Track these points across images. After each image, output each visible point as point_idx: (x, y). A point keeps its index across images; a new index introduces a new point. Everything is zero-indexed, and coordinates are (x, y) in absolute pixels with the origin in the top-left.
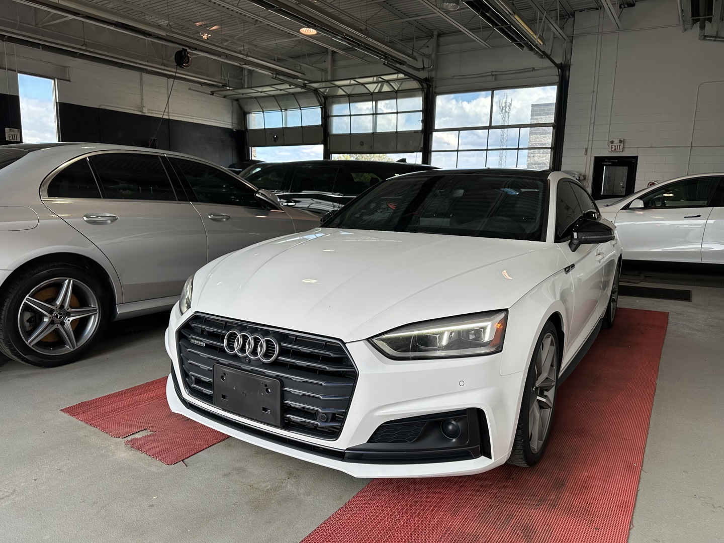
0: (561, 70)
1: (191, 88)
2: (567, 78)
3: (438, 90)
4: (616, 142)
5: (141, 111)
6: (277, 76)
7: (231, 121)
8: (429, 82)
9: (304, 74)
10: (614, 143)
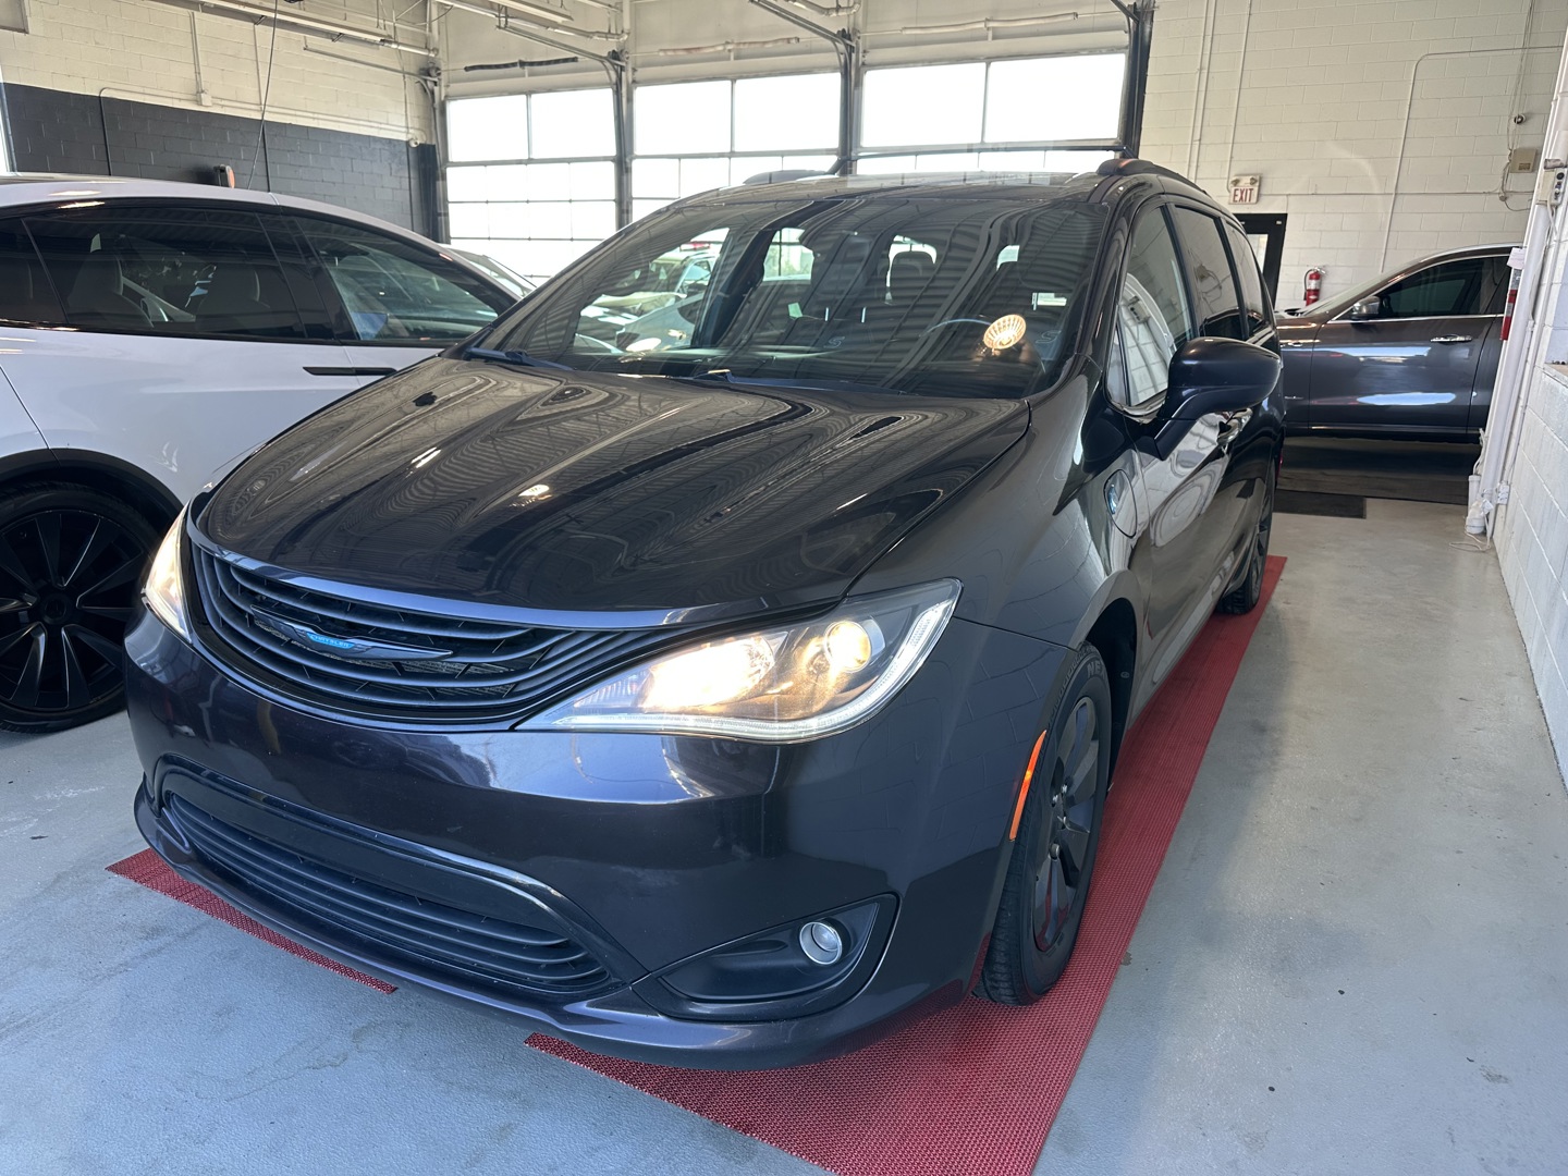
0: (1137, 22)
1: (309, 47)
2: (1147, 40)
3: (869, 58)
4: (1245, 182)
5: (199, 102)
6: (509, 20)
7: (404, 124)
8: (850, 39)
9: (571, 19)
10: (1241, 184)
